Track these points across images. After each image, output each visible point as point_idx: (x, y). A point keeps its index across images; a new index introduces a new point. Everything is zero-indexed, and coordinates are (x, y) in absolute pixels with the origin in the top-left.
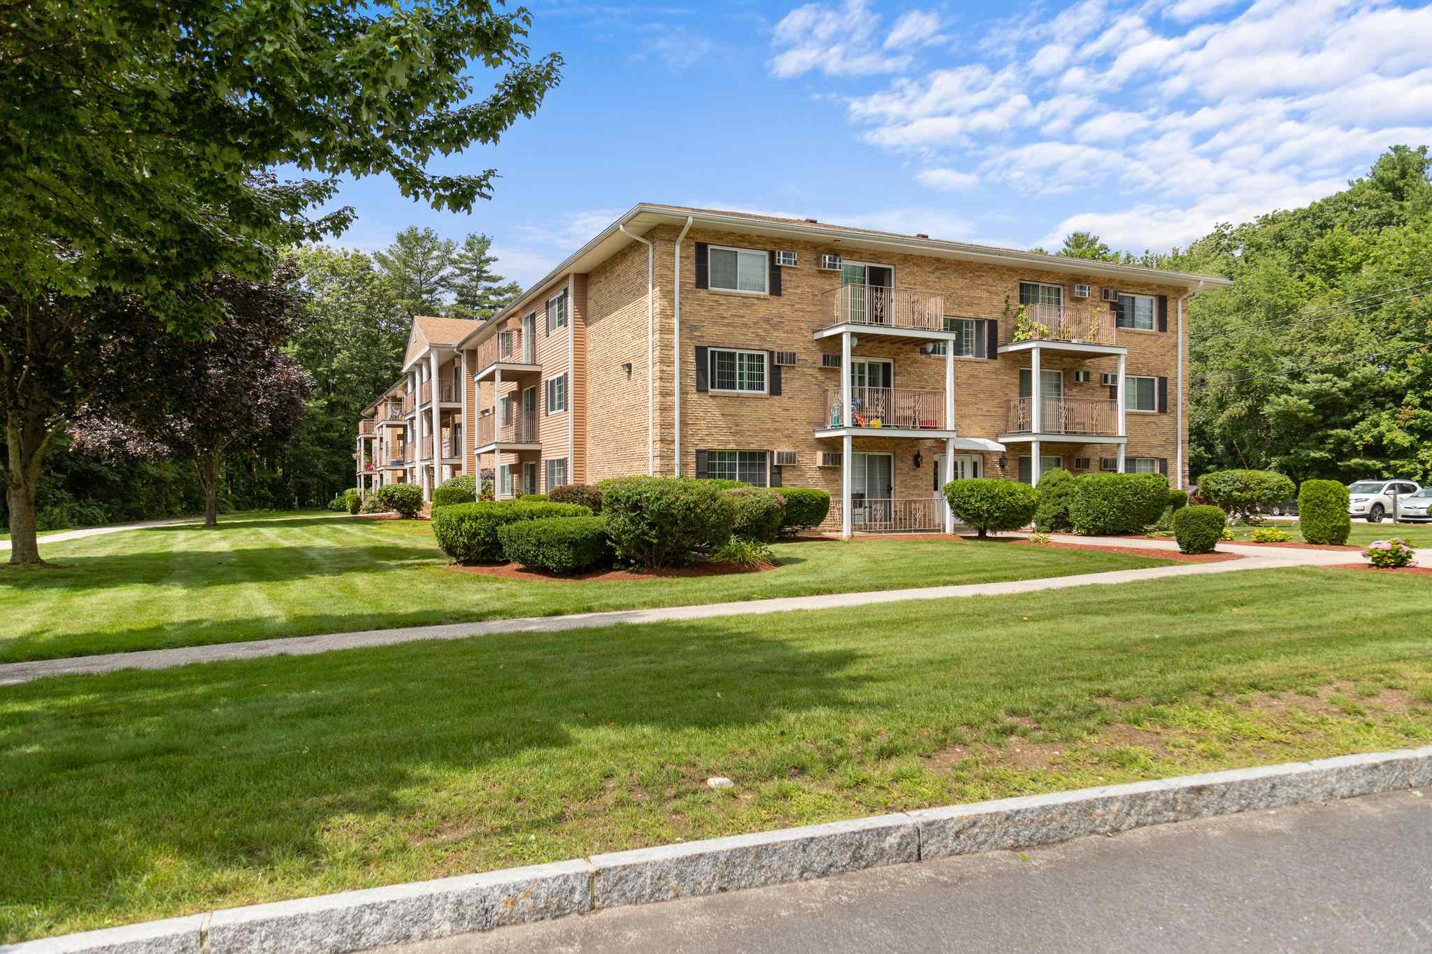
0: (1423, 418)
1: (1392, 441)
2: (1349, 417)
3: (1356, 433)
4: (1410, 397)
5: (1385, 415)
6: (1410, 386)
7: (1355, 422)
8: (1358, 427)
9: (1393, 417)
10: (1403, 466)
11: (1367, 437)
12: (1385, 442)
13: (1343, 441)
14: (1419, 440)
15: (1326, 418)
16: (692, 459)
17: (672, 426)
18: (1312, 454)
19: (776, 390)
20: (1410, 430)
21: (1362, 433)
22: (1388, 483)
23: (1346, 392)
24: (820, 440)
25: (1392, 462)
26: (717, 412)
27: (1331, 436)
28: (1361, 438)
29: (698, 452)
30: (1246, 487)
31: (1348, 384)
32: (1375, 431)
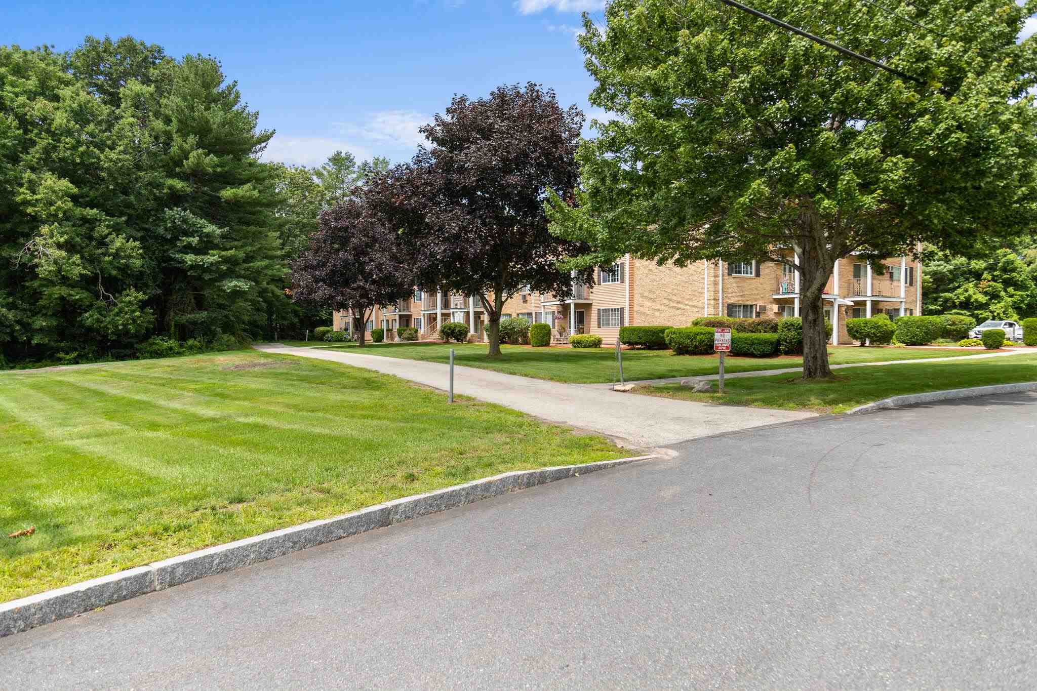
0: (993, 288)
1: (976, 300)
2: (951, 286)
3: (955, 295)
4: (986, 275)
5: (971, 285)
6: (986, 269)
7: (955, 288)
8: (957, 292)
9: (976, 286)
10: (981, 314)
11: (962, 298)
12: (972, 300)
13: (947, 300)
14: (990, 299)
15: (938, 286)
16: (726, 308)
17: (718, 292)
18: (931, 307)
19: (758, 274)
20: (986, 293)
21: (959, 295)
22: (1004, 322)
23: (951, 272)
24: (775, 299)
25: (976, 312)
26: (734, 285)
27: (941, 297)
28: (958, 298)
29: (728, 305)
30: (954, 324)
31: (952, 267)
32: (966, 295)
